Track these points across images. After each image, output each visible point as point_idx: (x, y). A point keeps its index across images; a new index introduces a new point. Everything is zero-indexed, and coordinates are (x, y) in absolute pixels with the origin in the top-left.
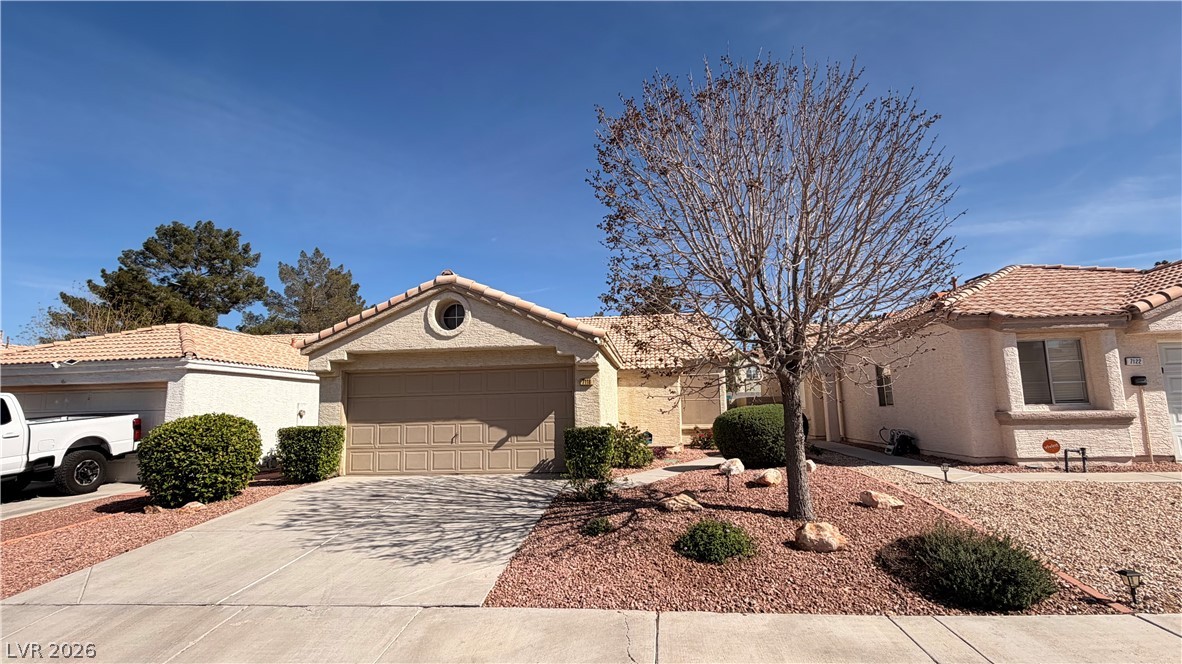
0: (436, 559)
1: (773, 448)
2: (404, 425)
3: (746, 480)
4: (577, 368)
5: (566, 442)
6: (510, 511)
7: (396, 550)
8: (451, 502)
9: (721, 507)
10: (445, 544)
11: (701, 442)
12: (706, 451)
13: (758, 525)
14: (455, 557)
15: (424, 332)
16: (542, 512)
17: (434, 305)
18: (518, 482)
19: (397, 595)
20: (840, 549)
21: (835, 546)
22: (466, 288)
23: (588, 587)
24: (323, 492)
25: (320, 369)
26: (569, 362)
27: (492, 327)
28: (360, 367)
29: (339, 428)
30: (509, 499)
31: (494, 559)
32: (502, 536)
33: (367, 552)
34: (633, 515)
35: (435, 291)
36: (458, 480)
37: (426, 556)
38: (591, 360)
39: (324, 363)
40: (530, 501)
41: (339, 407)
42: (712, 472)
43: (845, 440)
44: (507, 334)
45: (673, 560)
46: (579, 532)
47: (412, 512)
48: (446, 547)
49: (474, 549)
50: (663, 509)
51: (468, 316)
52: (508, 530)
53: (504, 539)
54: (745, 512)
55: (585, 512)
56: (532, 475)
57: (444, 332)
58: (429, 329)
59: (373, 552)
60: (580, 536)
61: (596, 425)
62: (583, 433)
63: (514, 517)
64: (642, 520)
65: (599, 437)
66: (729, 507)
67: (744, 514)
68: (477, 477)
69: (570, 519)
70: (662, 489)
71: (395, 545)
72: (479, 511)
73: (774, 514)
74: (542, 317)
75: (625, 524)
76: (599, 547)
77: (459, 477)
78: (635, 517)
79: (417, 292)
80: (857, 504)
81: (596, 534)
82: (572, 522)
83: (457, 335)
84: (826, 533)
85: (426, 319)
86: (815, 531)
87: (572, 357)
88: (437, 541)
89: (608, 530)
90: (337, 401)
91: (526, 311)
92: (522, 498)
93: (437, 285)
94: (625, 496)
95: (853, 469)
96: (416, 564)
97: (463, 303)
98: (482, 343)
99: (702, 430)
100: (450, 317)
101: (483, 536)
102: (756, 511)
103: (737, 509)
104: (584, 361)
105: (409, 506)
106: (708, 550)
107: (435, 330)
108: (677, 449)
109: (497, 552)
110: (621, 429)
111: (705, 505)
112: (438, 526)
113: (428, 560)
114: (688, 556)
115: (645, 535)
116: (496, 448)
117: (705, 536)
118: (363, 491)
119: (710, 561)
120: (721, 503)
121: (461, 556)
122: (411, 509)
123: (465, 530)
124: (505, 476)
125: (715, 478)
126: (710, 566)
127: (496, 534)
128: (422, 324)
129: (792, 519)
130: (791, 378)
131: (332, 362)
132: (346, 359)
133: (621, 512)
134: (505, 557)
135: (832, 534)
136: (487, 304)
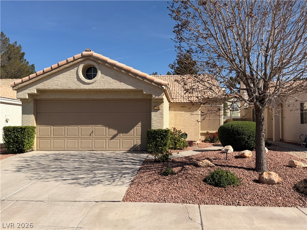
0: (95, 185)
1: (247, 141)
2: (66, 127)
3: (234, 155)
4: (153, 101)
5: (148, 136)
6: (124, 166)
7: (74, 181)
8: (94, 162)
9: (224, 166)
10: (98, 179)
11: (210, 139)
12: (212, 144)
13: (241, 173)
14: (104, 184)
15: (76, 80)
16: (139, 167)
17: (81, 67)
18: (124, 154)
19: (82, 198)
20: (278, 183)
21: (276, 182)
22: (98, 59)
23: (167, 195)
24: (29, 157)
25: (22, 97)
26: (149, 98)
27: (111, 79)
28: (43, 97)
29: (33, 127)
30: (122, 161)
31: (122, 185)
32: (124, 176)
33: (61, 182)
34: (183, 168)
35: (82, 59)
36: (94, 153)
37: (90, 183)
38: (160, 97)
39: (25, 94)
40: (132, 162)
41: (32, 117)
42: (217, 152)
43: (282, 140)
44: (119, 83)
45: (203, 185)
46: (159, 174)
47: (77, 166)
48: (99, 180)
49: (112, 181)
50: (197, 166)
51: (99, 73)
52: (125, 174)
53: (125, 177)
54: (235, 168)
55: (160, 166)
56: (130, 151)
57: (87, 81)
58: (79, 79)
59: (64, 182)
60: (160, 176)
61: (162, 129)
62: (156, 132)
63: (127, 168)
64: (187, 170)
65: (163, 134)
66: (228, 166)
67: (235, 169)
68: (103, 152)
69: (154, 169)
70: (195, 158)
71: (74, 179)
72: (109, 166)
73: (248, 169)
74: (136, 75)
75: (180, 171)
76: (169, 180)
77: (95, 152)
78: (184, 169)
79: (72, 60)
80: (287, 166)
81: (167, 175)
82: (155, 171)
83: (93, 83)
84: (272, 176)
85: (77, 74)
86: (268, 175)
87: (151, 95)
88: (93, 178)
89: (173, 173)
90: (32, 114)
91: (128, 71)
92: (128, 161)
93: (83, 56)
94: (177, 160)
95: (286, 153)
96: (86, 186)
97: (97, 66)
98: (106, 87)
99: (211, 134)
100: (90, 73)
101: (114, 176)
102: (240, 168)
103: (231, 167)
104: (157, 97)
105: (75, 164)
106: (219, 182)
107: (82, 79)
108: (198, 142)
109: (123, 182)
110: (173, 131)
111: (216, 165)
112: (92, 172)
113: (92, 185)
114: (210, 184)
115: (190, 176)
116: (112, 138)
117: (218, 176)
118: (49, 157)
119: (220, 187)
120: (223, 164)
121: (106, 183)
122: (76, 165)
123: (105, 173)
124: (117, 152)
125: (219, 154)
126: (220, 188)
127: (120, 175)
128: (75, 76)
129: (257, 171)
130: (261, 107)
131: (29, 94)
132: (36, 93)
133: (177, 167)
134: (127, 184)
135: (275, 177)
136: (109, 67)
